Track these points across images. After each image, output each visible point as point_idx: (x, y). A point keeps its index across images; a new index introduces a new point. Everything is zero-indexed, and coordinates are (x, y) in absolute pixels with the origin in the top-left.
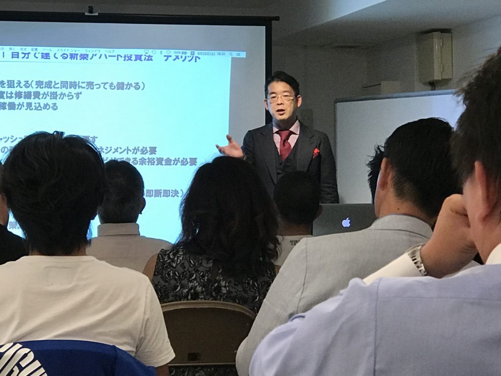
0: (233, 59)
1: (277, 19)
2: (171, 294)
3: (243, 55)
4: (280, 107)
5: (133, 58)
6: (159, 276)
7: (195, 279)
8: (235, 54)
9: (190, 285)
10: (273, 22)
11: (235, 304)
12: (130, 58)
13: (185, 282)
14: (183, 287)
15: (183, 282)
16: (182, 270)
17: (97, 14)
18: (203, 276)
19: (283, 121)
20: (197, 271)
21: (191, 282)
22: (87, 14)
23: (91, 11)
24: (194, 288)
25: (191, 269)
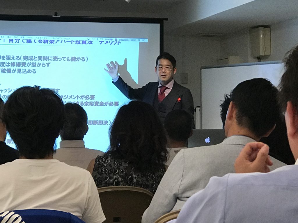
0: (141, 44)
1: (167, 19)
2: (103, 182)
3: (146, 41)
4: (163, 74)
5: (81, 42)
6: (97, 172)
7: (118, 173)
8: (141, 40)
9: (115, 177)
11: (142, 188)
12: (79, 43)
13: (112, 175)
14: (110, 178)
16: (110, 168)
17: (59, 16)
18: (122, 172)
20: (119, 169)
21: (116, 175)
22: (53, 16)
23: (56, 15)
24: (117, 179)
25: (115, 168)
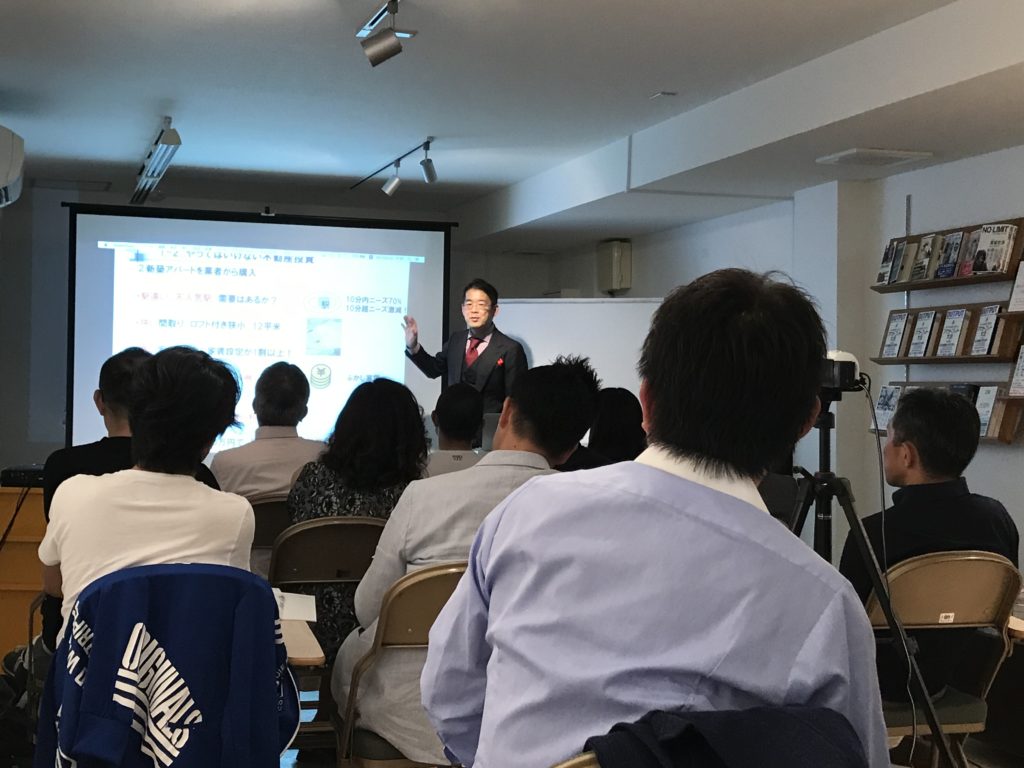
0: (413, 265)
1: (456, 225)
2: (307, 499)
3: (422, 260)
4: (474, 315)
5: (304, 260)
6: (302, 483)
7: (333, 489)
8: (413, 259)
9: (327, 493)
10: (453, 228)
12: (301, 260)
13: (322, 489)
14: (319, 493)
15: (320, 489)
16: (322, 477)
17: (273, 215)
18: (341, 488)
19: (475, 328)
20: (336, 482)
21: (328, 490)
22: (263, 214)
23: (267, 211)
24: (330, 497)
25: (331, 479)
